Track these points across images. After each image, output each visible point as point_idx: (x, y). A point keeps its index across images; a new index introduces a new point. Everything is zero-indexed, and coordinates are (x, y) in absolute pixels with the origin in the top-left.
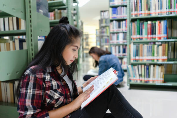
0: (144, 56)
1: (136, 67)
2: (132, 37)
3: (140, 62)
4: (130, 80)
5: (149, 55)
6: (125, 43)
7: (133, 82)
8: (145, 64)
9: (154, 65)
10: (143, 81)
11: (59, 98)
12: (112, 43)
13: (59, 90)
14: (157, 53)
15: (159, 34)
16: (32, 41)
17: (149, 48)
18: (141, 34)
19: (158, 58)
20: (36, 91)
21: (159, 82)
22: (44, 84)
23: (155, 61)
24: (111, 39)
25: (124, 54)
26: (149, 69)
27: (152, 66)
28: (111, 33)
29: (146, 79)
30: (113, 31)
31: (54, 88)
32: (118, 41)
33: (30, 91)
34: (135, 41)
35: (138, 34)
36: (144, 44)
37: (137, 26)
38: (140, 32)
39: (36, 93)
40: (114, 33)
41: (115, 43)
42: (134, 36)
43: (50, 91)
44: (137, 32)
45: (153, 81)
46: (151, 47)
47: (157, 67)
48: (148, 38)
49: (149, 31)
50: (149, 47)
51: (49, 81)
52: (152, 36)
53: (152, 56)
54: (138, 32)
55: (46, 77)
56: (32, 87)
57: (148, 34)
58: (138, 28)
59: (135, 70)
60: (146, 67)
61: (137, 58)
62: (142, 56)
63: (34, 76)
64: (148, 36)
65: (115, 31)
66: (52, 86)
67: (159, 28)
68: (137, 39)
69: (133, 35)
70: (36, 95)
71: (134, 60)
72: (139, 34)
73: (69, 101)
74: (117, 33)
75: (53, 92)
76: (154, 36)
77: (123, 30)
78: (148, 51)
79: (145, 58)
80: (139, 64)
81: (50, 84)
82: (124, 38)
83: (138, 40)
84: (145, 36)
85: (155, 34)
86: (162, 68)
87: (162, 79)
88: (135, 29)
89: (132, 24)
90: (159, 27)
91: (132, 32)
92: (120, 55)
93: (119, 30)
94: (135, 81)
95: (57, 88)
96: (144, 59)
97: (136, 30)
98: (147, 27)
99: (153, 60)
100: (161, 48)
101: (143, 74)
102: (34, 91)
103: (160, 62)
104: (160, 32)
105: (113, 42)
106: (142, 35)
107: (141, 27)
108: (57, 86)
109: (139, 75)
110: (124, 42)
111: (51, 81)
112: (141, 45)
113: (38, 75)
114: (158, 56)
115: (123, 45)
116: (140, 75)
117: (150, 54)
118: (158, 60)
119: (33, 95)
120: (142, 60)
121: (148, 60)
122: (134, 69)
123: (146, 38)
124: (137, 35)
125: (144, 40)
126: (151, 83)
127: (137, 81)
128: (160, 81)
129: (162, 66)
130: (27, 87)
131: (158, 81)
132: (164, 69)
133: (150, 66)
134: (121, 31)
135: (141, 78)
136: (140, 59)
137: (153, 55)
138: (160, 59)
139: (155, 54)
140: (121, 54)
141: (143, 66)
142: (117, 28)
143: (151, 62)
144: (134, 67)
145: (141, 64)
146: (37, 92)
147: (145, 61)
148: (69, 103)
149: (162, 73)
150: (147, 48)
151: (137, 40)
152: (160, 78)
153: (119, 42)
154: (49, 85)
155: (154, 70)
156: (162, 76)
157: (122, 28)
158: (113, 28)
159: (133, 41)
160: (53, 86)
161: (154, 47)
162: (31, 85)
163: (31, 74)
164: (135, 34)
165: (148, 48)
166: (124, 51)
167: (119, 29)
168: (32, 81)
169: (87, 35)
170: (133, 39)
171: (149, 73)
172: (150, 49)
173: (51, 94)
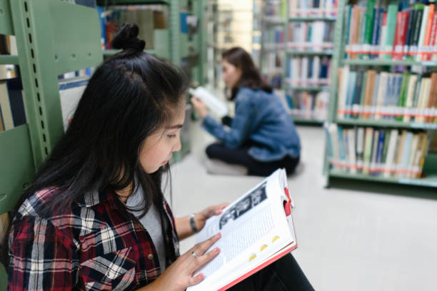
0: (376, 105)
1: (351, 133)
2: (348, 48)
3: (362, 121)
4: (331, 166)
5: (391, 104)
6: (329, 52)
7: (337, 172)
8: (375, 128)
9: (401, 130)
10: (365, 172)
11: (121, 276)
12: (291, 51)
13: (122, 255)
14: (415, 98)
15: (429, 44)
16: (39, 99)
17: (394, 83)
18: (374, 42)
19: (414, 112)
20: (55, 263)
21: (408, 175)
22: (77, 244)
23: (406, 122)
24: (291, 39)
25: (323, 81)
26: (386, 141)
27: (394, 134)
28: (291, 21)
29: (374, 166)
30: (298, 14)
31: (107, 250)
32: (308, 44)
33: (37, 267)
34: (357, 61)
35: (367, 41)
36: (379, 72)
37: (365, 18)
38: (373, 37)
39: (56, 269)
40: (298, 21)
41: (301, 50)
42: (353, 48)
43: (95, 259)
44: (366, 34)
45: (393, 173)
46: (401, 80)
47: (408, 136)
48: (393, 54)
49: (401, 33)
50: (394, 79)
51: (92, 233)
52: (406, 48)
53: (398, 105)
54: (368, 36)
55: (84, 223)
56: (42, 255)
57: (395, 44)
58: (369, 24)
59: (347, 140)
60: (377, 134)
61: (356, 108)
62: (370, 103)
63: (45, 222)
64: (394, 49)
65: (304, 16)
66: (102, 245)
67: (429, 27)
68: (361, 55)
69: (353, 43)
70: (56, 273)
71: (346, 114)
72: (370, 42)
73: (151, 275)
74: (309, 21)
75: (104, 261)
76: (413, 49)
77: (324, 13)
78: (390, 91)
79: (379, 109)
80: (359, 126)
81: (94, 240)
82: (327, 38)
83: (365, 57)
84: (385, 49)
85: (417, 43)
86: (421, 139)
87: (417, 169)
88: (358, 24)
89: (353, 10)
90: (430, 21)
91: (348, 34)
92: (311, 84)
93: (313, 13)
94: (345, 169)
95: (115, 249)
96: (374, 115)
97: (363, 29)
98: (394, 22)
99: (400, 118)
100: (427, 83)
101: (367, 152)
102: (48, 266)
103: (419, 123)
104: (432, 39)
105: (294, 48)
106: (377, 43)
107: (376, 22)
108: (114, 245)
109: (357, 154)
110: (325, 49)
111: (96, 232)
112: (369, 74)
113: (59, 220)
114: (414, 106)
115: (321, 56)
116: (359, 156)
117: (394, 99)
118: (412, 118)
119: (47, 276)
120: (369, 115)
121: (385, 116)
122: (344, 137)
123: (387, 53)
124: (364, 43)
125: (383, 60)
126: (386, 177)
127: (348, 169)
128: (411, 173)
129: (421, 134)
130: (27, 255)
131: (405, 172)
132: (426, 142)
133: (390, 132)
134: (320, 16)
135: (360, 164)
136: (363, 114)
137: (402, 102)
138: (419, 116)
139: (409, 102)
140: (315, 79)
141: (370, 132)
142: (308, 6)
143: (392, 122)
144: (344, 132)
145: (365, 127)
146: (58, 265)
147: (377, 120)
148: (151, 280)
149: (420, 154)
150: (388, 84)
151: (361, 58)
152: (414, 164)
153: (311, 48)
154: (89, 244)
155: (398, 143)
156: (417, 161)
157: (325, 6)
158: (298, 6)
159: (348, 61)
160: (104, 246)
161: (407, 82)
162: (38, 248)
163: (38, 218)
164: (356, 41)
165: (391, 83)
166: (324, 73)
167: (315, 10)
168: (40, 239)
169: (229, 12)
170: (349, 55)
171: (384, 152)
172: (396, 88)
173: (97, 268)
